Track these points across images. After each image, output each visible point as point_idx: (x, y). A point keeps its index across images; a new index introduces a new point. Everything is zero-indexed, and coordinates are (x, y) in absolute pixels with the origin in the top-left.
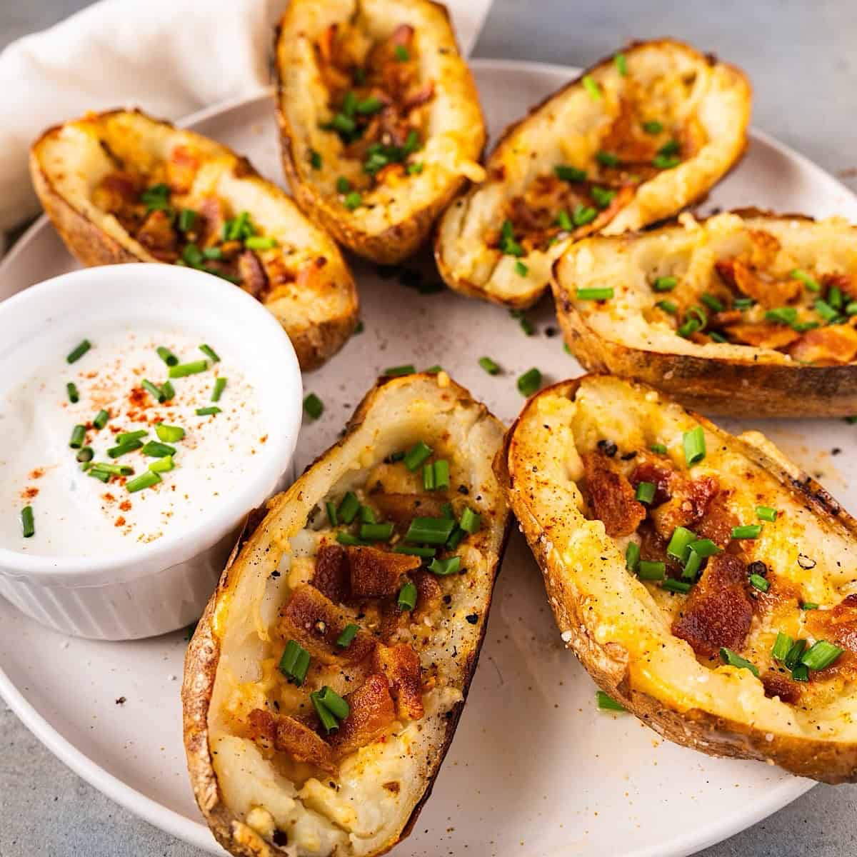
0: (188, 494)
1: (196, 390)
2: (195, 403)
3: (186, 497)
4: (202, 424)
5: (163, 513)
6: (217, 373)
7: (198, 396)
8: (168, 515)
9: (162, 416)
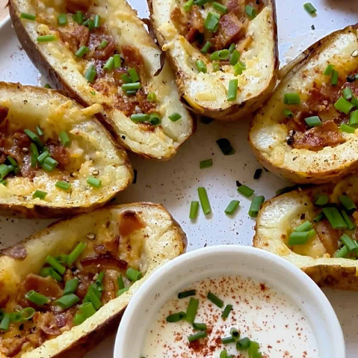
0: (277, 340)
1: (208, 312)
2: (217, 316)
3: (279, 342)
4: (233, 318)
5: (284, 356)
6: (202, 296)
7: (213, 313)
8: (286, 354)
9: (217, 337)
